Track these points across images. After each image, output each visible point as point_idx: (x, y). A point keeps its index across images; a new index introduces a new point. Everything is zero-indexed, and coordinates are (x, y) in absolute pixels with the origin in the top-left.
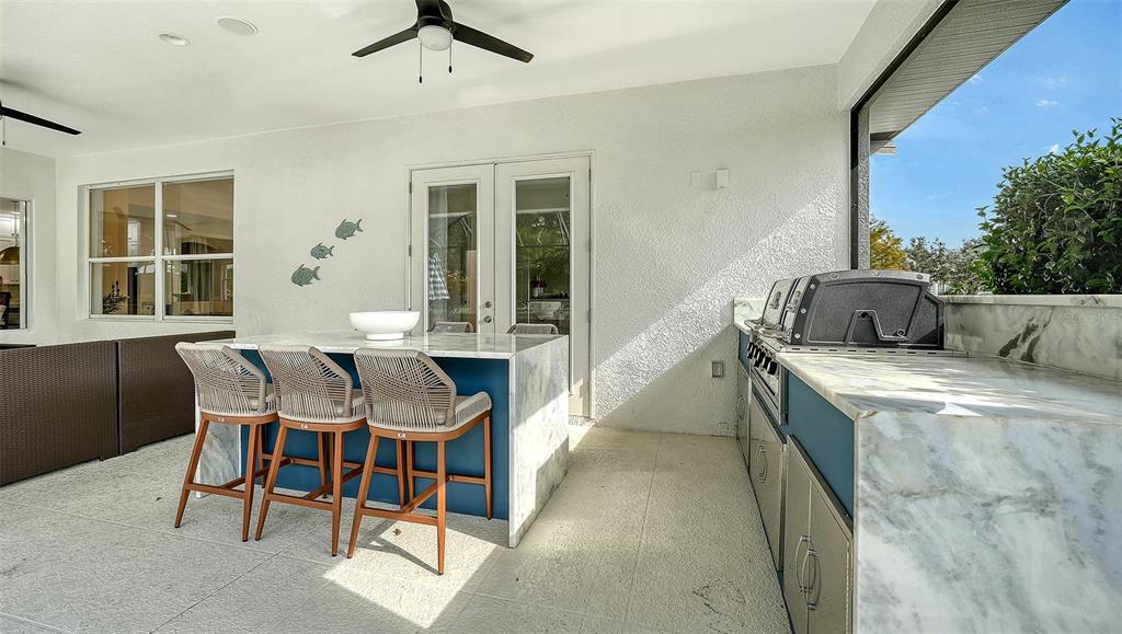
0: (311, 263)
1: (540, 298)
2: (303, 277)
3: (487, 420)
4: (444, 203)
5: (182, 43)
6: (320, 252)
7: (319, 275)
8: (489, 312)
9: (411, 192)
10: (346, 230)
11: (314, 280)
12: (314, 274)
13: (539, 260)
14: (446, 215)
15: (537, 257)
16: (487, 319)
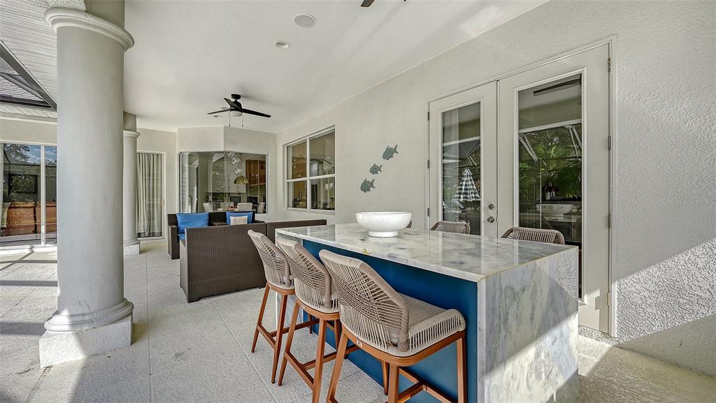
0: (370, 177)
1: (553, 201)
2: (366, 186)
3: (460, 341)
4: (455, 132)
5: (287, 46)
6: (375, 170)
7: (374, 185)
8: (492, 213)
9: (429, 119)
10: (389, 153)
11: (371, 188)
12: (372, 184)
13: (553, 170)
14: (458, 142)
15: (551, 168)
16: (491, 220)
